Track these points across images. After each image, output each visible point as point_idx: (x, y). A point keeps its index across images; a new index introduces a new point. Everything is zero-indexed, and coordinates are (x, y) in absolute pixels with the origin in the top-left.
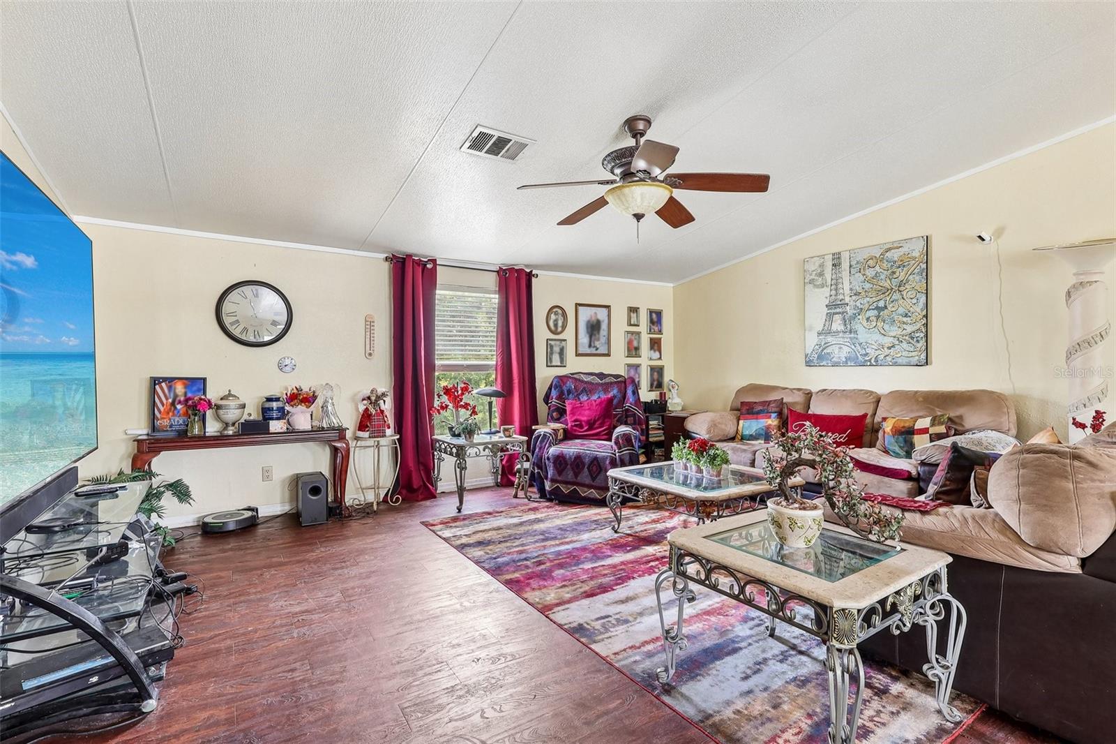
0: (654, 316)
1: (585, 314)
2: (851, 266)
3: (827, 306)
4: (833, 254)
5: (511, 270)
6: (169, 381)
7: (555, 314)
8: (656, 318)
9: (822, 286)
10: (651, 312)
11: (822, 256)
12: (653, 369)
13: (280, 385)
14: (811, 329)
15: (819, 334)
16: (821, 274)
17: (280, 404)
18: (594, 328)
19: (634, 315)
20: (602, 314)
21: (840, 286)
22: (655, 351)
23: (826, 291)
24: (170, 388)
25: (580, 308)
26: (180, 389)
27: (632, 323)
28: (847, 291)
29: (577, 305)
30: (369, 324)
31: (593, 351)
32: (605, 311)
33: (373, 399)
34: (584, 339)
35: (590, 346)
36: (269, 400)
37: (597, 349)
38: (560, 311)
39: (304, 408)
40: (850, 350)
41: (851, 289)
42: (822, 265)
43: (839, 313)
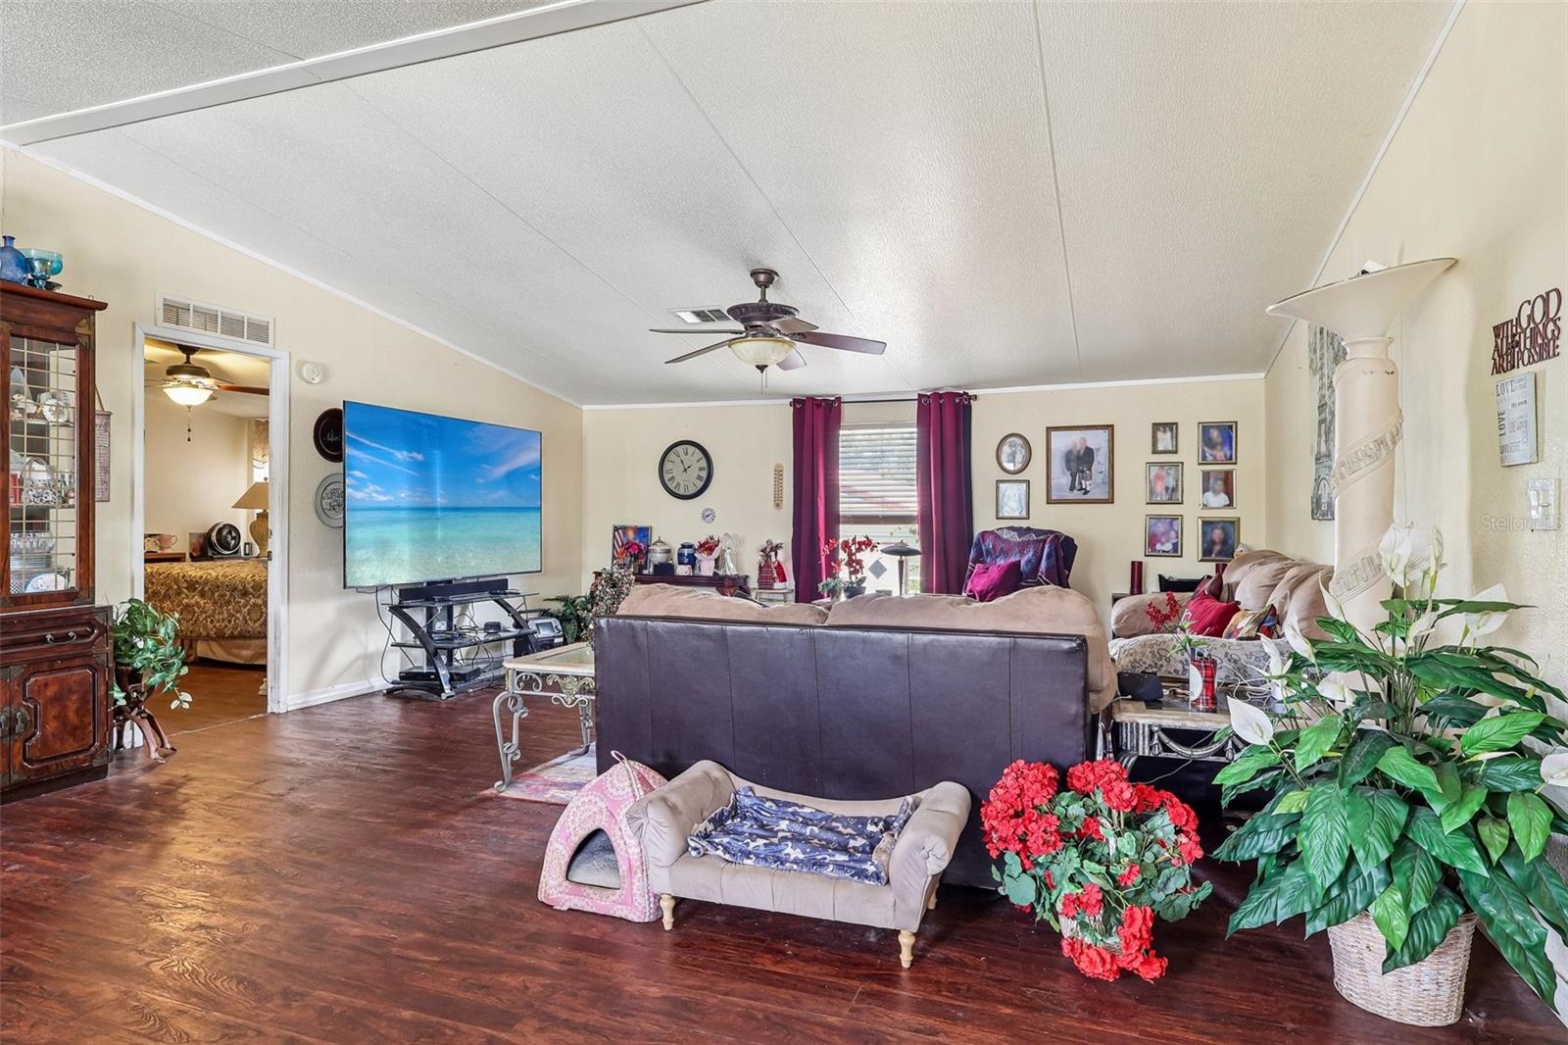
0: (1215, 434)
1: (1062, 442)
2: (1327, 333)
3: (1318, 408)
6: (625, 529)
7: (1011, 446)
8: (1220, 437)
9: (1316, 371)
10: (1206, 429)
12: (1208, 524)
13: (697, 533)
14: (1311, 452)
15: (1316, 460)
16: (1315, 351)
17: (690, 551)
18: (1079, 462)
19: (1165, 440)
20: (1097, 440)
21: (1323, 371)
22: (1216, 493)
23: (1318, 381)
24: (624, 533)
25: (1054, 434)
26: (631, 535)
27: (1161, 448)
28: (1326, 380)
29: (1049, 430)
30: (779, 473)
31: (1077, 495)
32: (1104, 435)
33: (769, 550)
34: (1062, 479)
35: (1072, 488)
36: (683, 546)
37: (1086, 492)
38: (1019, 441)
39: (708, 555)
41: (1328, 376)
42: (1316, 334)
43: (1323, 420)
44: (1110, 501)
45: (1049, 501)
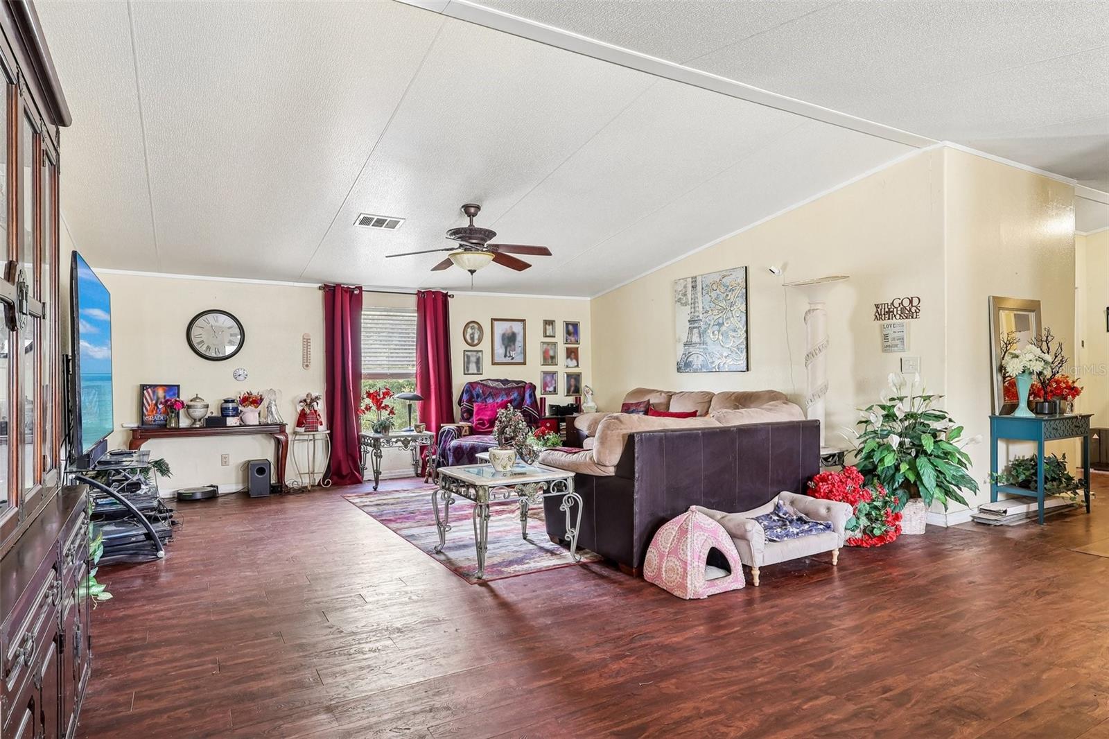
0: (571, 328)
1: (501, 328)
2: (702, 289)
3: (689, 321)
4: (692, 278)
5: (429, 293)
7: (472, 329)
8: (572, 330)
9: (686, 304)
10: (567, 324)
11: (685, 279)
12: (569, 376)
13: (236, 391)
14: (679, 340)
15: (685, 345)
16: (685, 295)
17: (234, 405)
18: (510, 339)
19: (549, 328)
20: (517, 328)
21: (696, 305)
22: (572, 359)
23: (688, 309)
25: (495, 323)
26: (161, 393)
27: (548, 334)
28: (701, 310)
29: (493, 320)
30: (307, 342)
31: (508, 360)
32: (520, 325)
33: (308, 401)
34: (500, 350)
35: (505, 356)
36: (226, 401)
37: (513, 359)
38: (476, 326)
39: (253, 408)
40: (703, 358)
41: (703, 308)
42: (685, 287)
43: (696, 328)
44: (524, 363)
45: (494, 364)
